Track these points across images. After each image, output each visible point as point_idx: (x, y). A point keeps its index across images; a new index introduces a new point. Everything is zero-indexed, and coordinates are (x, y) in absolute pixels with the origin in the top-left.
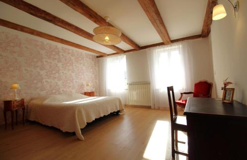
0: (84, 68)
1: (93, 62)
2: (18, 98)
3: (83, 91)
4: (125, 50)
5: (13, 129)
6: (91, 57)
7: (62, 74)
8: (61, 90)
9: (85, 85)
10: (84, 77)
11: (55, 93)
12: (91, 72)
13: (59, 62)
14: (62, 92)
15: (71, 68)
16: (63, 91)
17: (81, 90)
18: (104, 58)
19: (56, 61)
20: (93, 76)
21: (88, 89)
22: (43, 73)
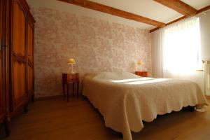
0: (135, 44)
1: (145, 38)
2: (73, 73)
3: (134, 71)
4: (198, 9)
5: (68, 101)
6: (143, 32)
8: (112, 68)
9: (136, 64)
10: (136, 54)
11: (106, 71)
12: (142, 49)
13: (110, 38)
14: (113, 70)
15: (121, 44)
16: (114, 68)
17: (132, 69)
18: (160, 30)
19: (107, 38)
20: (146, 54)
21: (140, 69)
22: (95, 49)
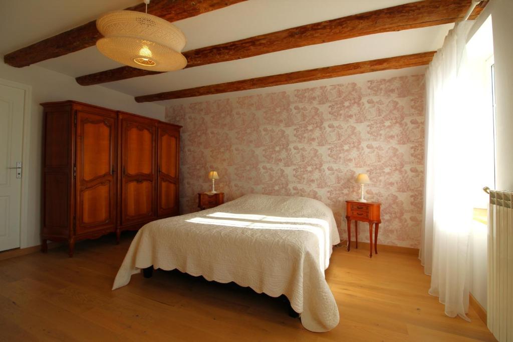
0: (361, 127)
7: (294, 151)
8: (291, 186)
10: (362, 154)
11: (278, 192)
14: (293, 192)
15: (316, 134)
16: (295, 189)
17: (345, 191)
20: (404, 149)
